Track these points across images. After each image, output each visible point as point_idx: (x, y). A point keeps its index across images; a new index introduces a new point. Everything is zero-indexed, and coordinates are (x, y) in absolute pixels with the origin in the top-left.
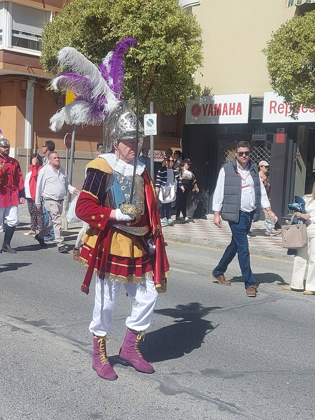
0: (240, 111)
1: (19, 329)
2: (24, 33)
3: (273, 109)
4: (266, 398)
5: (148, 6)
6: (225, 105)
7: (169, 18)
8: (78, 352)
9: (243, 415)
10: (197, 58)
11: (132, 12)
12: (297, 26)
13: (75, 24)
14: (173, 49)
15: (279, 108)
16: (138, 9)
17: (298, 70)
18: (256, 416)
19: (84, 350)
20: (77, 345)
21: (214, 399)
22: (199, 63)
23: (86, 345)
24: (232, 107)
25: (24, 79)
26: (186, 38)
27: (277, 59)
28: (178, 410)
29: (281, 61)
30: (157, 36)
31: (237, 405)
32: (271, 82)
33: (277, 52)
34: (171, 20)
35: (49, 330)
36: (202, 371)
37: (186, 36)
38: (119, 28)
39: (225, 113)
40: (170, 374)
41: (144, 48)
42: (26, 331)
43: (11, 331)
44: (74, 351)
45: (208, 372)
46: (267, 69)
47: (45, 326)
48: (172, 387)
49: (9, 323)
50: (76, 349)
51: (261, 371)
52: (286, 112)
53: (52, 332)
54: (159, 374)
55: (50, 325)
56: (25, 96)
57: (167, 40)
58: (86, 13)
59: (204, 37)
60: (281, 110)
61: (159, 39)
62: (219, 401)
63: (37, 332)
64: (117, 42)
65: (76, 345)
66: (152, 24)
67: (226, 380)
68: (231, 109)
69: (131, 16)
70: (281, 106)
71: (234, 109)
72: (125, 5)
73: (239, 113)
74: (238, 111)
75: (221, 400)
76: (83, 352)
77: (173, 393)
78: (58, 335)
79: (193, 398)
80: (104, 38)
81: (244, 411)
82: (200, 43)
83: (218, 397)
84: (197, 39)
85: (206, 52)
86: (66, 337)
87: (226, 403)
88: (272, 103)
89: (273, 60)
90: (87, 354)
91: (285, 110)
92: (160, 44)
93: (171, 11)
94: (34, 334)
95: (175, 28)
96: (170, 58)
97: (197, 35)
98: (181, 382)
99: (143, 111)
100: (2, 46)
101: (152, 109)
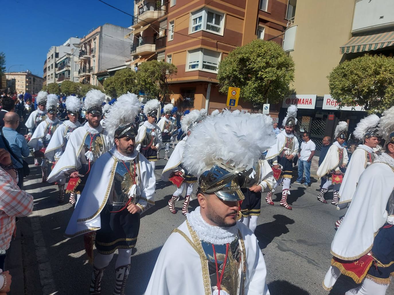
0: (311, 103)
2: (208, 63)
3: (328, 103)
4: (329, 258)
5: (269, 53)
6: (304, 99)
7: (279, 59)
9: (319, 267)
10: (292, 77)
11: (261, 56)
12: (347, 66)
13: (234, 61)
14: (280, 73)
15: (332, 103)
16: (264, 54)
17: (345, 88)
18: (325, 268)
21: (305, 256)
22: (292, 80)
24: (307, 101)
25: (207, 83)
26: (287, 68)
27: (334, 82)
28: (288, 260)
29: (337, 83)
30: (273, 67)
31: (316, 261)
32: (330, 92)
33: (335, 78)
34: (280, 60)
36: (297, 240)
37: (287, 67)
38: (255, 63)
39: (303, 103)
40: (282, 240)
41: (266, 72)
45: (300, 241)
46: (329, 86)
48: (284, 248)
51: (325, 243)
52: (335, 104)
54: (277, 240)
56: (206, 91)
57: (278, 69)
58: (240, 56)
59: (295, 67)
60: (332, 104)
61: (273, 69)
62: (308, 258)
64: (253, 70)
66: (271, 61)
67: (309, 246)
68: (306, 101)
69: (261, 58)
70: (333, 102)
71: (308, 102)
72: (258, 52)
73: (310, 104)
74: (310, 103)
75: (308, 257)
77: (284, 251)
79: (295, 254)
80: (247, 67)
81: (319, 264)
82: (293, 70)
83: (307, 255)
84: (292, 68)
85: (296, 74)
87: (311, 259)
88: (328, 100)
89: (332, 82)
91: (334, 103)
92: (274, 71)
93: (280, 55)
95: (282, 63)
96: (278, 77)
97: (292, 66)
98: (288, 245)
99: (262, 101)
100: (198, 68)
101: (267, 101)
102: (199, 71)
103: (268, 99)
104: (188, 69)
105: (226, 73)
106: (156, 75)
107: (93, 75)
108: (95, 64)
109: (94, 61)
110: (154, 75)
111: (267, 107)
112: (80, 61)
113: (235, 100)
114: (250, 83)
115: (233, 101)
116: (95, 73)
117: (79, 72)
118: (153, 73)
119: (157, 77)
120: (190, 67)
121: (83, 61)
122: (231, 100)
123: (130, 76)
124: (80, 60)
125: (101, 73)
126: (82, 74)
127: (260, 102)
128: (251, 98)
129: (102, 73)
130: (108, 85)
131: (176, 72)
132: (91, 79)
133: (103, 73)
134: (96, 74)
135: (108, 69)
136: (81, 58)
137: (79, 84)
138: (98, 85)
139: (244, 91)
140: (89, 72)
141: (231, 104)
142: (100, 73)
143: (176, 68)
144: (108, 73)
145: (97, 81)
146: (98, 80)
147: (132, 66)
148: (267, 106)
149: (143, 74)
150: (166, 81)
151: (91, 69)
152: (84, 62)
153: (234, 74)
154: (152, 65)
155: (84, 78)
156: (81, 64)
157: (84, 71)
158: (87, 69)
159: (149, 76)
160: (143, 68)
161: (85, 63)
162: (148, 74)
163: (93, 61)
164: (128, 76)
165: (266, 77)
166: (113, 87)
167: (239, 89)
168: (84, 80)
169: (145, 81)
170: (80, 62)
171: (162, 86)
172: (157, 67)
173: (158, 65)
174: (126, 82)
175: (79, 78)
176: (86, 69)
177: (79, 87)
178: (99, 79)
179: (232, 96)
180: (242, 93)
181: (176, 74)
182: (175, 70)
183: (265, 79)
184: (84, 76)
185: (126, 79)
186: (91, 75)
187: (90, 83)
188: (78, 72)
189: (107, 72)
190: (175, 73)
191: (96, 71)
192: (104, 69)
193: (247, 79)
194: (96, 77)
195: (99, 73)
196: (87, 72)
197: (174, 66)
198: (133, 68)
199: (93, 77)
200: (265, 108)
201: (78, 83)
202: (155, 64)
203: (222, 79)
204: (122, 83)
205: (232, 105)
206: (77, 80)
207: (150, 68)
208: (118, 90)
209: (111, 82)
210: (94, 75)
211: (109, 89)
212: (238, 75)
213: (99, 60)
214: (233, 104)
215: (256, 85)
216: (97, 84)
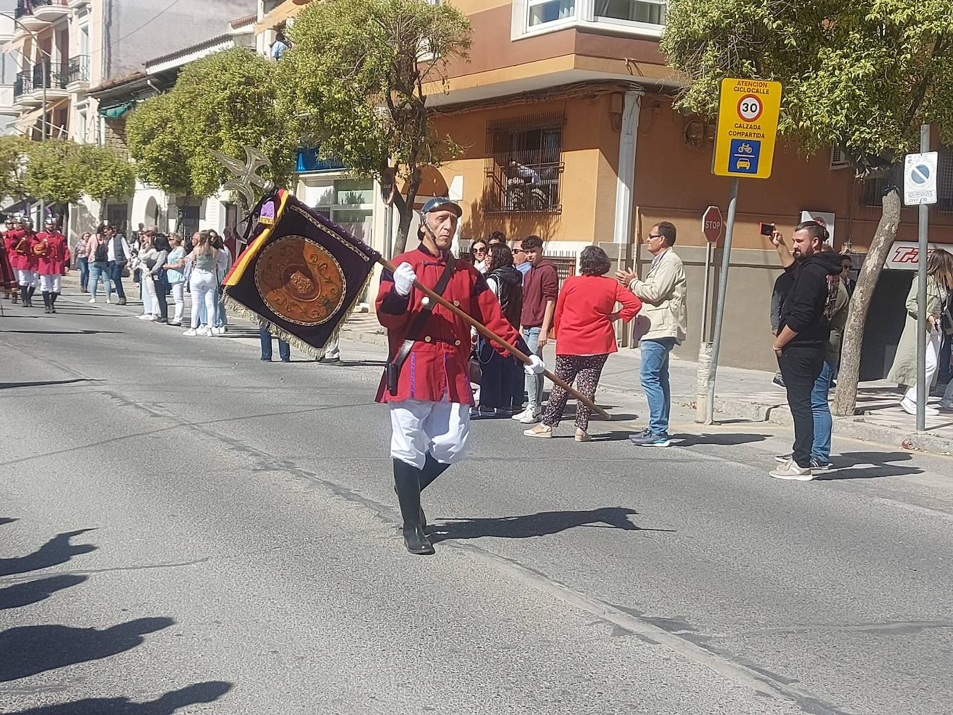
1: (630, 632)
8: (768, 696)
19: (783, 693)
20: (766, 681)
23: (786, 682)
25: (618, 89)
35: (697, 642)
42: (644, 639)
43: (613, 635)
44: (759, 693)
47: (686, 631)
49: (607, 617)
50: (764, 688)
53: (704, 646)
55: (697, 631)
56: (617, 127)
63: (669, 642)
65: (762, 680)
76: (781, 697)
78: (717, 653)
86: (737, 659)
90: (792, 703)
94: (665, 647)
99: (901, 146)
100: (573, 18)
101: (925, 140)
102: (580, 30)
103: (925, 128)
104: (520, 28)
105: (704, 15)
106: (370, 62)
107: (82, 95)
108: (90, 42)
109: (85, 30)
110: (361, 65)
111: (924, 170)
112: (20, 38)
113: (756, 146)
114: (832, 57)
115: (748, 149)
116: (92, 87)
117: (18, 90)
118: (354, 53)
119: (371, 72)
120: (536, 18)
121: (33, 33)
122: (736, 145)
123: (249, 81)
124: (21, 32)
125: (117, 81)
126: (33, 95)
127: (886, 148)
128: (843, 133)
129: (123, 83)
130: (148, 138)
131: (466, 44)
132: (74, 115)
133: (128, 82)
134: (94, 93)
135: (148, 64)
136: (26, 20)
137: (19, 142)
138: (103, 142)
139: (800, 100)
140: (63, 86)
141: (740, 164)
142: (114, 85)
143: (465, 25)
144: (149, 82)
145: (99, 122)
146: (108, 120)
147: (260, 37)
148: (927, 165)
149: (306, 63)
150: (416, 93)
151: (69, 70)
152: (38, 41)
153: (745, 18)
154: (348, 19)
155: (41, 112)
156: (27, 52)
157: (37, 84)
158: (53, 68)
159: (333, 73)
160: (305, 34)
161: (45, 45)
162: (329, 59)
163: (80, 31)
164: (240, 84)
165: (912, 21)
166: (171, 145)
167: (775, 88)
168: (39, 124)
169: (314, 97)
170: (21, 43)
171: (397, 115)
172: (370, 22)
173: (378, 16)
174: (233, 110)
175: (17, 115)
176: (48, 71)
177: (16, 154)
178: (110, 112)
179: (742, 122)
180: (792, 109)
181: (464, 55)
182: (457, 33)
183: (910, 32)
184: (38, 106)
185: (232, 98)
186: (74, 97)
187: (70, 137)
188: (11, 91)
189: (145, 76)
190: (460, 49)
191: (94, 76)
192: (130, 65)
193: (816, 38)
194: (94, 103)
195: (109, 84)
196: (53, 84)
197: (453, 16)
198: (265, 45)
199: (79, 107)
200: (914, 174)
201: (13, 137)
202: (361, 12)
203: (688, 47)
204: (212, 120)
205: (743, 170)
206: (8, 126)
207: (339, 31)
208: (192, 154)
209: (165, 121)
210: (87, 97)
211: (155, 154)
212: (766, 21)
213: (108, 25)
214: (747, 165)
215: (866, 67)
216: (98, 140)
